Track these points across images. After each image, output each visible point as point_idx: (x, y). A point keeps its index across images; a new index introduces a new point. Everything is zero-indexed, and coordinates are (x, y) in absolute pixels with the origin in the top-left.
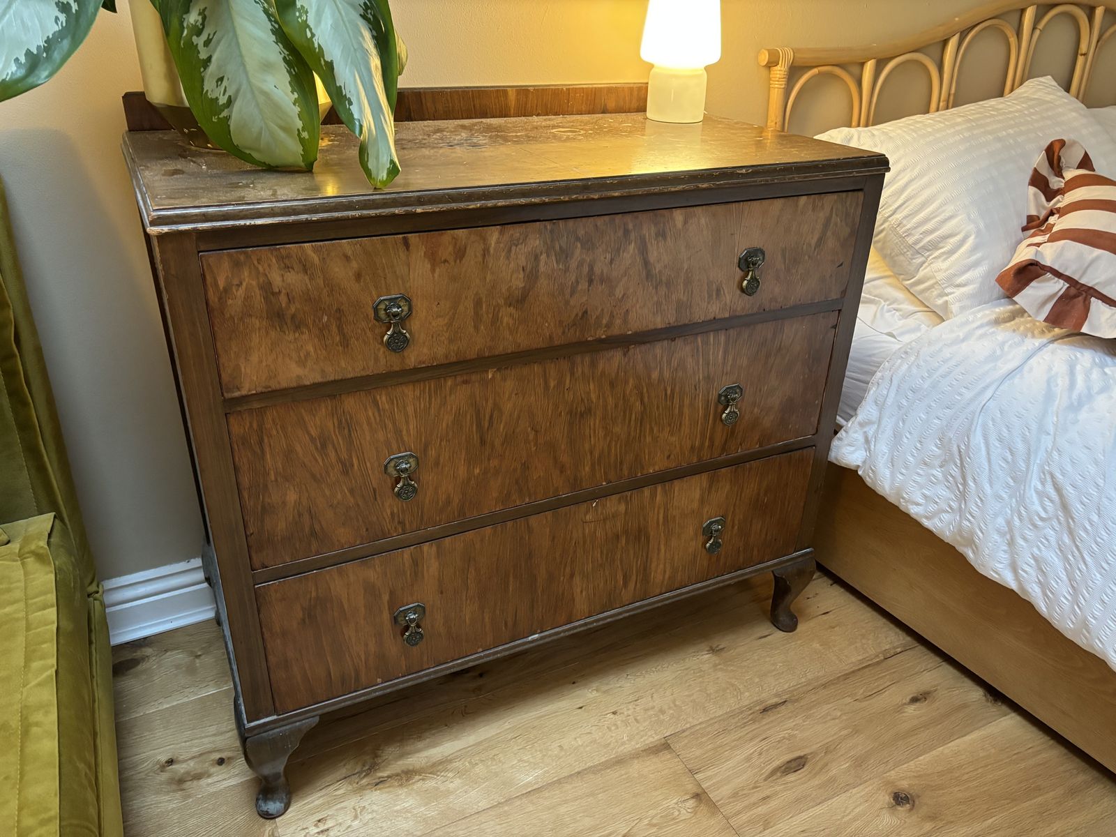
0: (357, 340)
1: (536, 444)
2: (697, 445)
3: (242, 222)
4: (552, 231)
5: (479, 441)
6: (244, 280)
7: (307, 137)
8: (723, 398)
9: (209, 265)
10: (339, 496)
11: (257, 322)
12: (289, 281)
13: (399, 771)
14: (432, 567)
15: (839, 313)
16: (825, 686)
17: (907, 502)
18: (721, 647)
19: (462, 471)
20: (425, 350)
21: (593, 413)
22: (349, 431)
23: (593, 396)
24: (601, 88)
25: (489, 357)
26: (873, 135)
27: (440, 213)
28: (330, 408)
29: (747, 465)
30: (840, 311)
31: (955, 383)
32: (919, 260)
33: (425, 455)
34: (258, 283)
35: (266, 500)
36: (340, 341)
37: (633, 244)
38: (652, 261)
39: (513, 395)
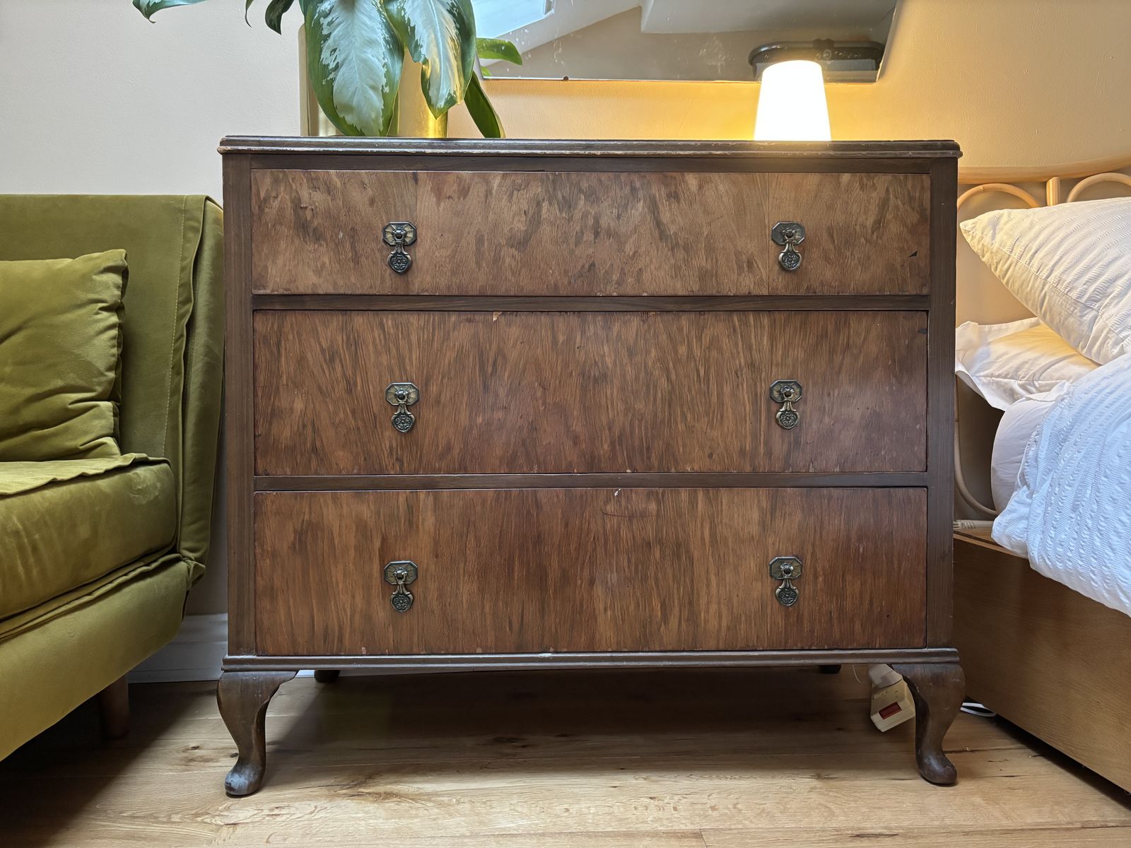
0: (367, 258)
1: (544, 403)
2: (748, 448)
4: (554, 182)
5: (481, 386)
6: (280, 193)
8: (775, 393)
9: (256, 179)
10: (342, 415)
11: (286, 231)
12: (315, 199)
13: (381, 791)
14: (428, 520)
15: (928, 313)
18: (832, 776)
19: (464, 416)
20: (428, 278)
21: (608, 379)
22: (356, 348)
23: (609, 361)
25: (491, 295)
28: (341, 323)
29: (826, 492)
32: (1089, 316)
33: (427, 391)
34: (290, 198)
35: (276, 403)
36: (352, 257)
37: (642, 202)
38: (665, 222)
39: (518, 343)
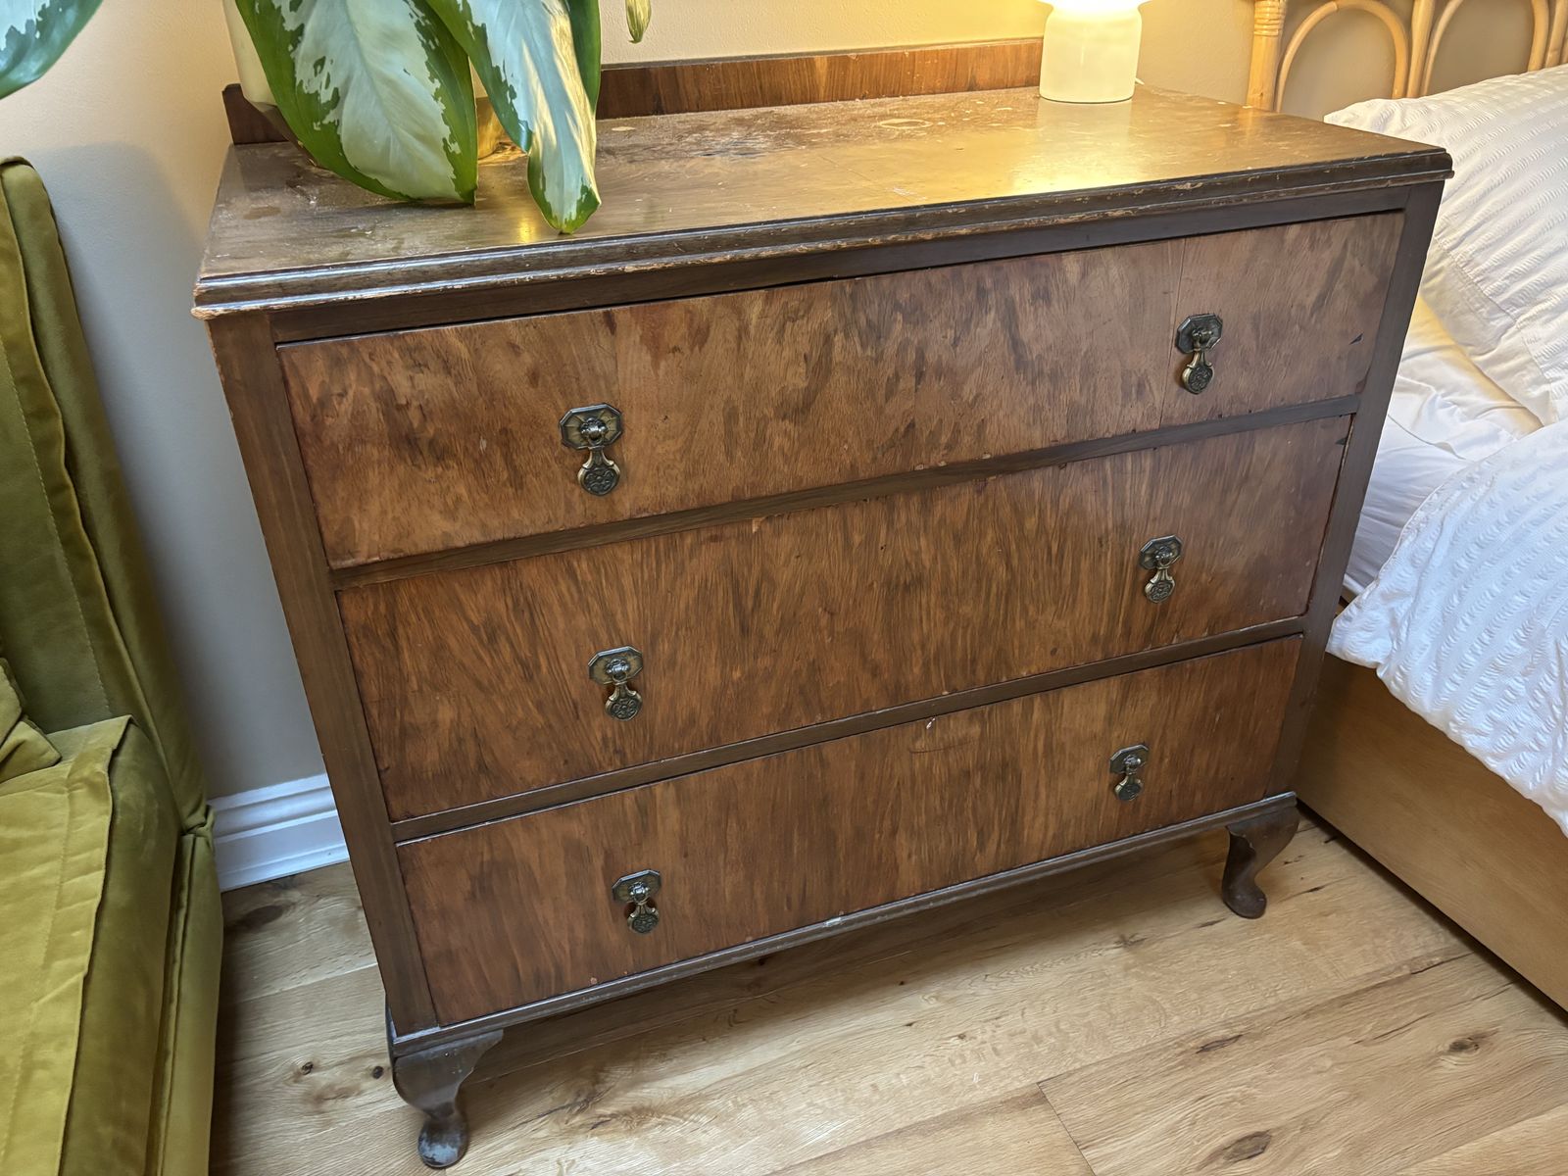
0: (537, 475)
1: (831, 633)
2: (1102, 632)
3: (341, 296)
4: (853, 297)
5: (738, 628)
6: (350, 385)
7: (458, 151)
8: (1147, 559)
9: (293, 364)
10: (520, 713)
11: (375, 451)
12: (422, 386)
13: (628, 1107)
14: (670, 819)
15: (1352, 419)
16: (1307, 1014)
17: (1460, 728)
18: (1138, 937)
19: (713, 675)
20: (647, 491)
21: (925, 584)
22: (531, 614)
23: (926, 559)
24: (966, 49)
25: (750, 500)
26: (1428, 111)
27: (664, 270)
28: (499, 582)
29: (1188, 664)
30: (1353, 415)
31: (1555, 535)
32: (1500, 322)
33: (653, 651)
34: (373, 391)
35: (406, 718)
36: (509, 479)
37: (993, 313)
38: (1026, 340)
39: (793, 558)
